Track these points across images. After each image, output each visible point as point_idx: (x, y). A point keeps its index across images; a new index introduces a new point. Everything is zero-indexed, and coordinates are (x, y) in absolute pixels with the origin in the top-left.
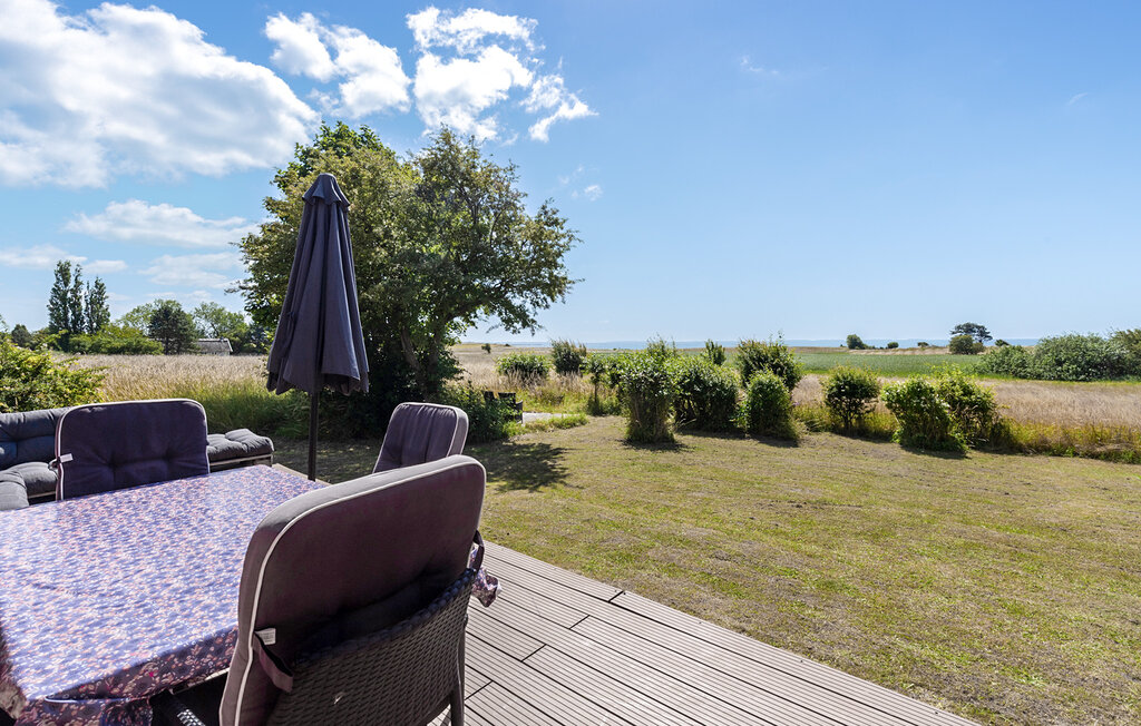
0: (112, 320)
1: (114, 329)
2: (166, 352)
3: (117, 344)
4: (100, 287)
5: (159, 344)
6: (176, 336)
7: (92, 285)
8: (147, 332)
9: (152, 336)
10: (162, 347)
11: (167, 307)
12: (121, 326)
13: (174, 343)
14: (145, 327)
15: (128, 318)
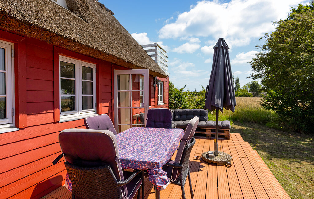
0: (241, 87)
1: (241, 90)
2: (254, 96)
3: (241, 94)
4: (238, 79)
5: (251, 94)
6: (256, 91)
7: (236, 78)
8: (249, 91)
9: (250, 92)
10: (252, 94)
11: (254, 83)
12: (243, 89)
13: (256, 93)
14: (248, 89)
15: (245, 87)
